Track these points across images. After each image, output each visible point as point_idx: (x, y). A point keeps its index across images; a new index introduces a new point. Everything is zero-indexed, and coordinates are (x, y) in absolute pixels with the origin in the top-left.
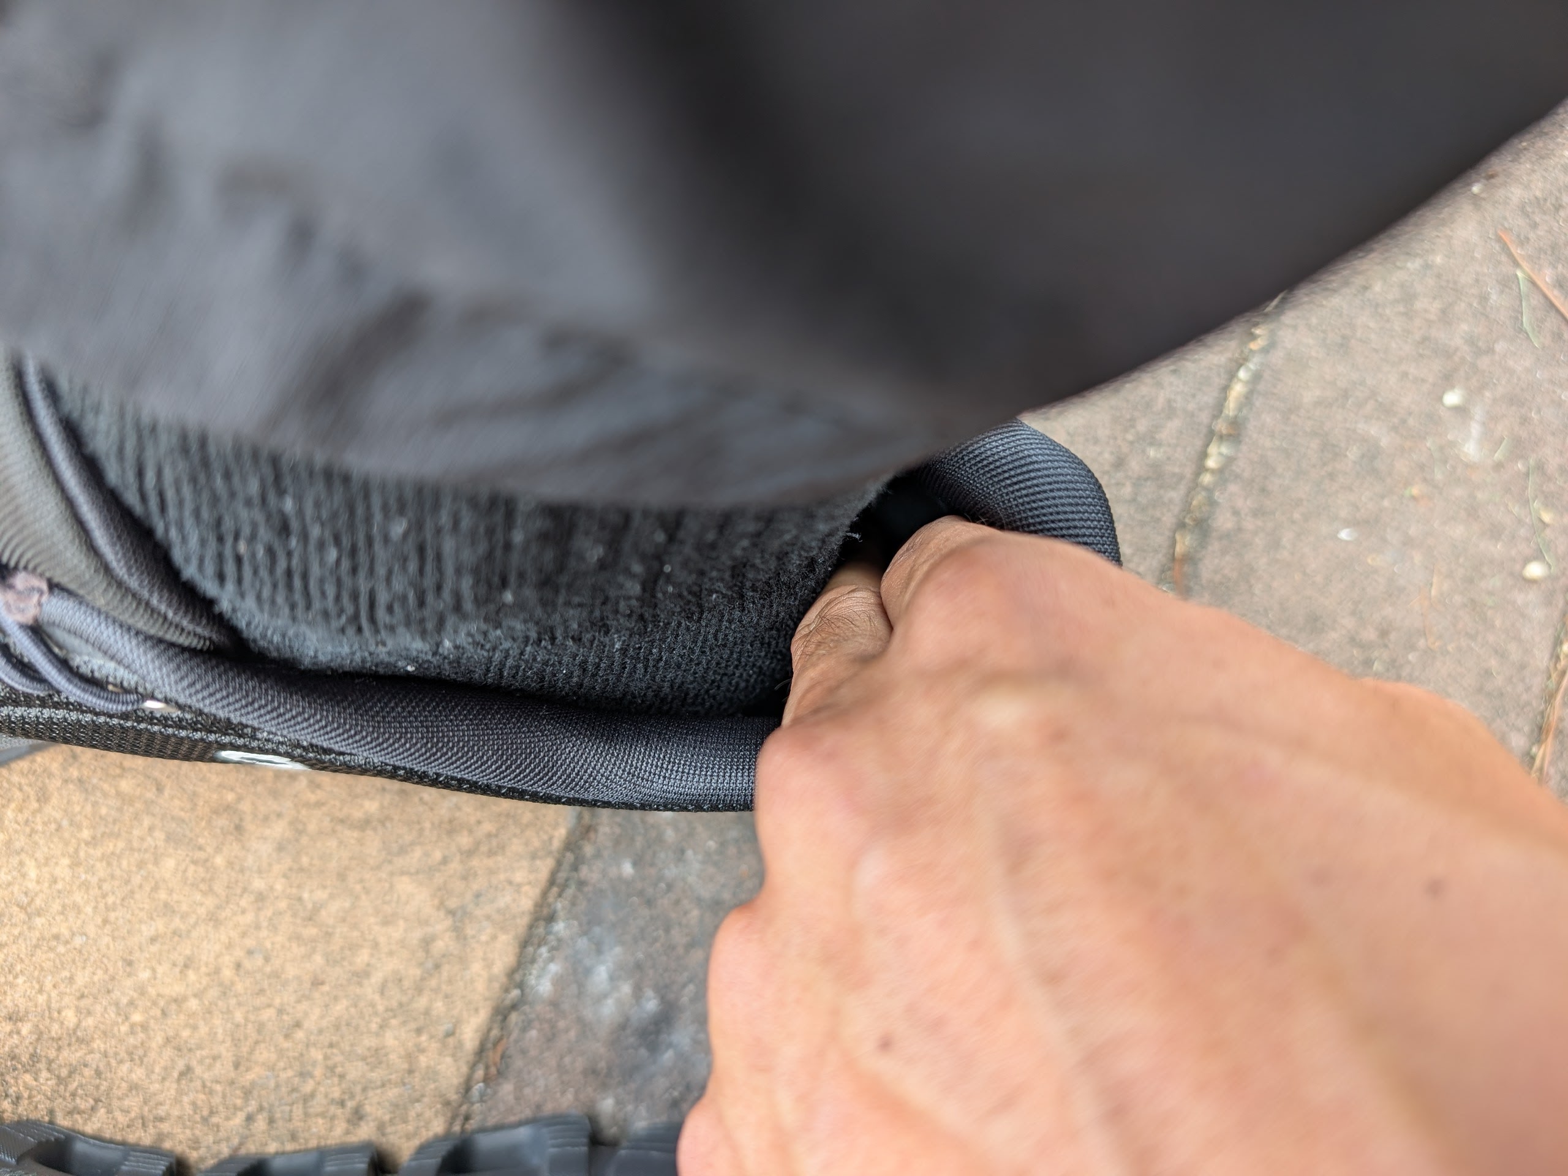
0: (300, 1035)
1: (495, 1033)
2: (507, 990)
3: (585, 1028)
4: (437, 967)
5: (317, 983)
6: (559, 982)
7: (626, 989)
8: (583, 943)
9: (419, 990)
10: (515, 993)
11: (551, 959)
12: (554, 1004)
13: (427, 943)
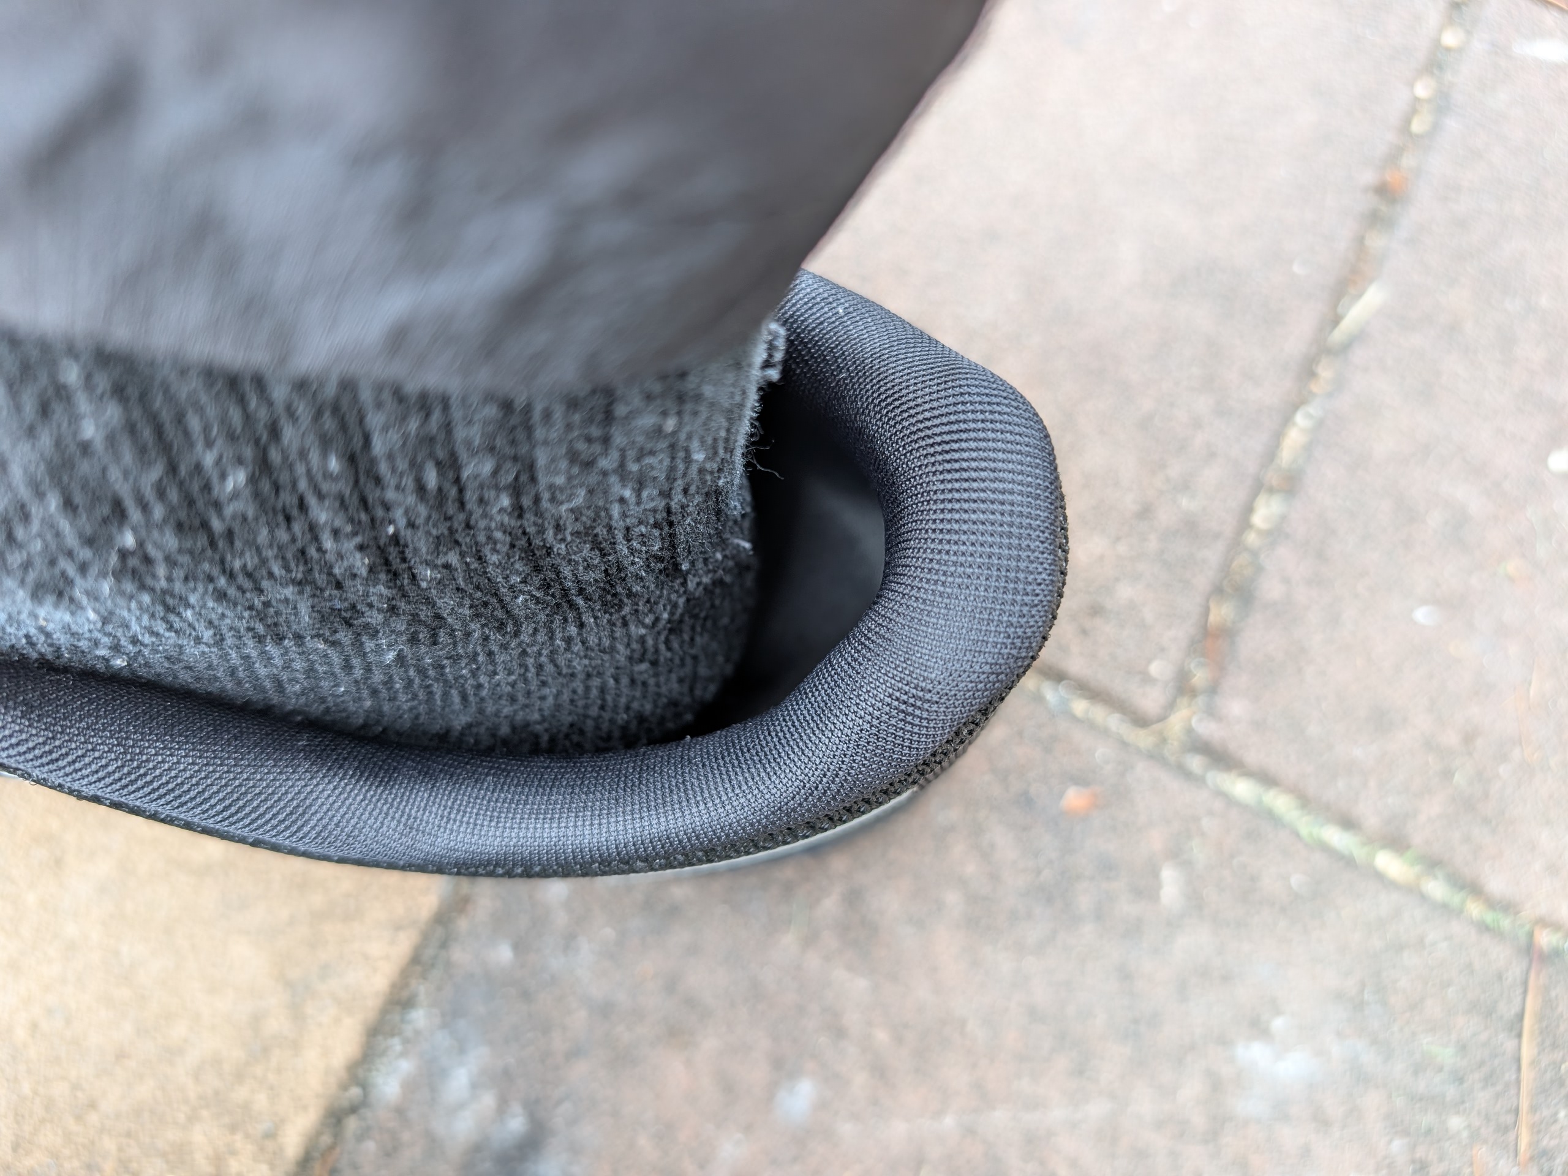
0: (93, 1118)
1: (326, 1139)
2: (344, 1087)
3: (433, 1146)
4: (266, 1050)
5: (121, 1056)
6: (410, 1086)
7: (488, 1100)
8: (443, 1039)
9: (239, 1077)
10: (355, 1092)
11: (403, 1054)
12: (400, 1111)
13: (257, 1019)
